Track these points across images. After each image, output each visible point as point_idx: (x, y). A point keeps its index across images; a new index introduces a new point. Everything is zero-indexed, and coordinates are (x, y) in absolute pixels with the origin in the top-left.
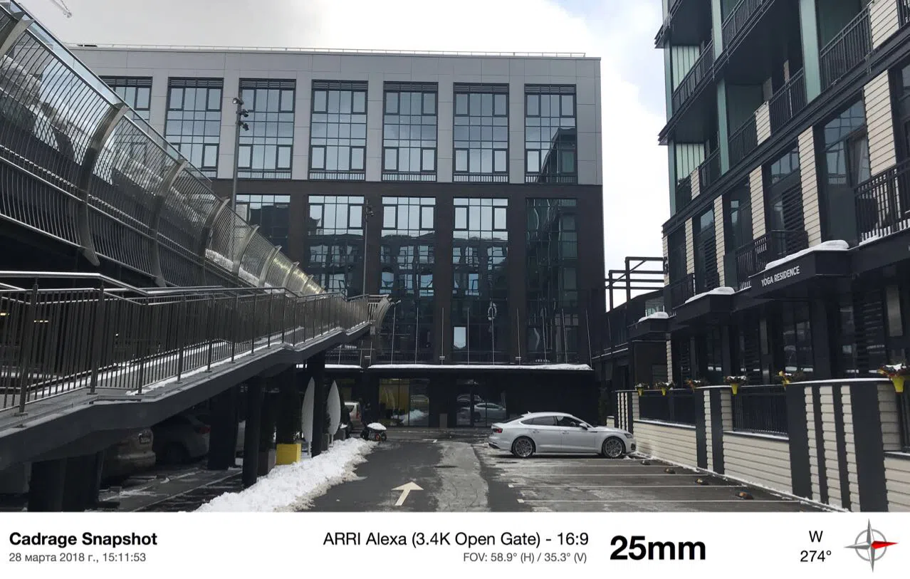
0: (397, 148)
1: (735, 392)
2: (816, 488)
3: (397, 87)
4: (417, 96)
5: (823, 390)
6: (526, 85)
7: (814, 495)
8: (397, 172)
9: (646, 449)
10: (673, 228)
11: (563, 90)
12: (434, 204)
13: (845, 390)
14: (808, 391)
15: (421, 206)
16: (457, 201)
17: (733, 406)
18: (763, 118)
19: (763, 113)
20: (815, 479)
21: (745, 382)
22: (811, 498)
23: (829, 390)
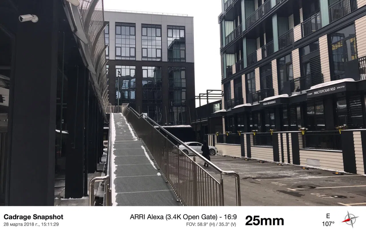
0: (121, 47)
1: (254, 135)
2: (281, 159)
3: (120, 24)
4: (128, 28)
5: (283, 134)
6: (168, 26)
7: (280, 161)
8: (121, 56)
9: (221, 152)
10: (226, 82)
11: (181, 28)
12: (135, 68)
13: (290, 134)
14: (279, 135)
15: (130, 69)
16: (143, 68)
17: (254, 139)
18: (259, 52)
19: (259, 51)
20: (280, 157)
21: (258, 132)
22: (279, 162)
23: (285, 134)
